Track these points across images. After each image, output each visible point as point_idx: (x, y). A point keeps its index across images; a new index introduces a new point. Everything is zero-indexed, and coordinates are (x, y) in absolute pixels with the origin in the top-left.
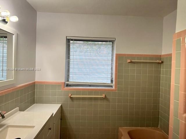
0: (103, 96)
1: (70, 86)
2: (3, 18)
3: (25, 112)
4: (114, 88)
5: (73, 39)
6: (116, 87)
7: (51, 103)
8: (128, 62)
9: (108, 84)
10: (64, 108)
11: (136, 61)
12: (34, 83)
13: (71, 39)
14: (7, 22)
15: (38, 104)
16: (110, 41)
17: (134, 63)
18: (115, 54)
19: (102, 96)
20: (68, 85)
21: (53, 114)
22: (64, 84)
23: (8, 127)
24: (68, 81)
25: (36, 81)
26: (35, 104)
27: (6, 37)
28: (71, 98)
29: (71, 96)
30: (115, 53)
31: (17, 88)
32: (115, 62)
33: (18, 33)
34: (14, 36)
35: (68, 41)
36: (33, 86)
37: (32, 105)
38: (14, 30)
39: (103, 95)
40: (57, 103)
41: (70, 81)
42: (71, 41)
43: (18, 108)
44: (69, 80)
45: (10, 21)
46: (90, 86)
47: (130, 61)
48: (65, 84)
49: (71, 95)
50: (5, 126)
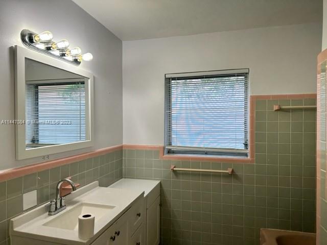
0: (229, 171)
1: (174, 152)
2: (74, 58)
3: (108, 188)
4: (249, 157)
5: (175, 78)
6: (252, 156)
7: (145, 179)
8: (274, 109)
9: (238, 150)
10: (165, 188)
11: (291, 107)
12: (122, 147)
13: (172, 78)
14: (80, 63)
15: (126, 179)
16: (239, 75)
17: (287, 110)
18: (249, 97)
19: (227, 172)
20: (169, 152)
21: (144, 193)
22: (162, 149)
23: (82, 204)
24: (169, 145)
25: (123, 144)
26: (123, 179)
27: (83, 83)
28: (174, 171)
29: (174, 169)
30: (249, 95)
31: (97, 153)
32: (249, 111)
33: (96, 76)
34: (89, 81)
35: (168, 81)
36: (119, 152)
37: (118, 180)
38: (90, 71)
39: (229, 169)
40: (154, 179)
41: (173, 145)
42: (173, 81)
43: (97, 182)
44: (172, 143)
45: (83, 60)
46: (206, 153)
47: (277, 109)
48: (166, 150)
49: (175, 167)
50: (78, 204)
